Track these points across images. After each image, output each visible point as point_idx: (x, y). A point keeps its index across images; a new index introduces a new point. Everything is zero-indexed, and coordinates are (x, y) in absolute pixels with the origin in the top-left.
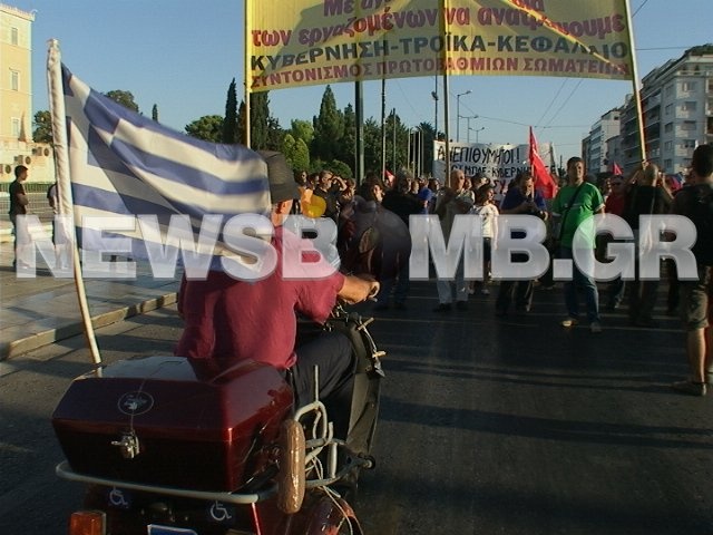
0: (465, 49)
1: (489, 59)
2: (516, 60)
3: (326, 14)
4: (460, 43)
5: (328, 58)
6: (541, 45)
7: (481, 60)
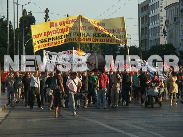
0: (85, 36)
1: (91, 39)
2: (98, 39)
3: (50, 27)
4: (83, 35)
5: (53, 40)
6: (104, 35)
7: (89, 39)
